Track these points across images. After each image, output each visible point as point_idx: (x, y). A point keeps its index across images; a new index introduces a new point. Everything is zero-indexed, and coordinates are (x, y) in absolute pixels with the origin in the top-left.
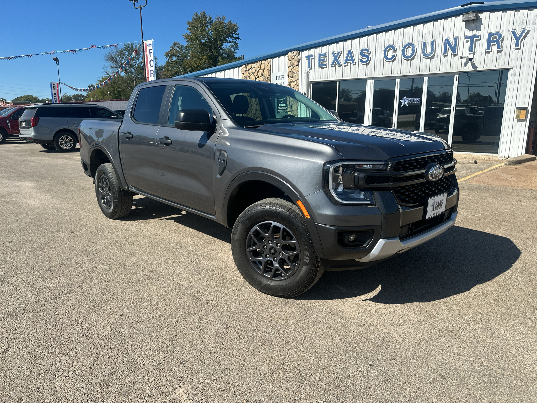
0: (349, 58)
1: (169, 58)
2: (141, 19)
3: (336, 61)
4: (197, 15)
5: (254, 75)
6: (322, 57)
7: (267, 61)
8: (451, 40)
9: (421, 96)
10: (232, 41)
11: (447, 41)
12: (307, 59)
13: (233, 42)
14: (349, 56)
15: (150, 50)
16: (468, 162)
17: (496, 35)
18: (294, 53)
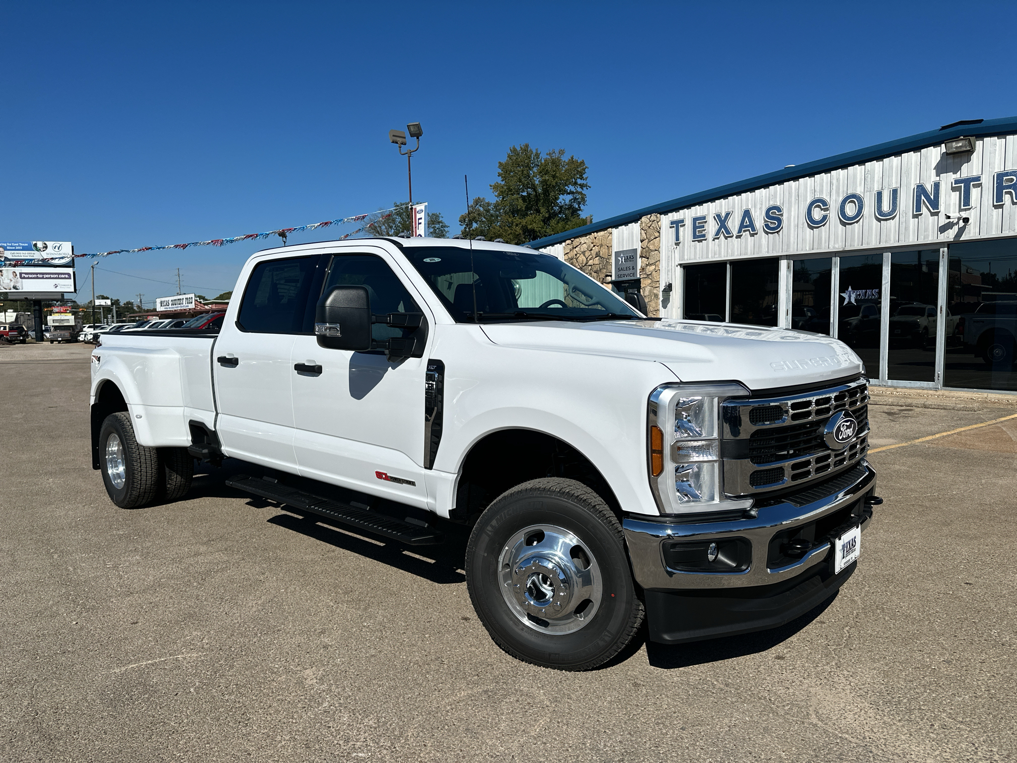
0: (746, 223)
1: (466, 225)
2: (410, 171)
3: (723, 229)
4: (514, 150)
5: (584, 255)
6: (699, 224)
7: (606, 232)
8: (929, 187)
9: (879, 286)
10: (575, 191)
11: (921, 190)
12: (674, 227)
13: (577, 192)
14: (747, 219)
15: (419, 219)
16: (963, 407)
17: (1013, 175)
18: (651, 216)
